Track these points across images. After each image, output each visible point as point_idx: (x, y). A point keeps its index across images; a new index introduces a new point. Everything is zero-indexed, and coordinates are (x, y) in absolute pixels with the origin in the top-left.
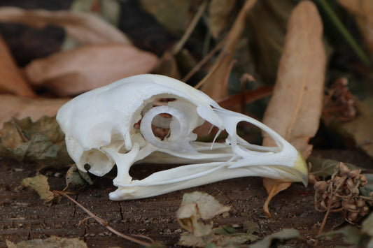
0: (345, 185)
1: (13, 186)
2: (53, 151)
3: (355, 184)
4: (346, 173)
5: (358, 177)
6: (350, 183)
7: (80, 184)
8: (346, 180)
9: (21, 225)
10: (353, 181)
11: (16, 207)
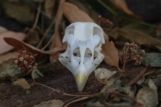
0: (130, 50)
1: (5, 91)
2: (18, 71)
3: (133, 48)
4: (129, 45)
5: (133, 45)
6: (131, 48)
7: (38, 78)
8: (130, 48)
9: (22, 103)
10: (132, 47)
11: (13, 98)
